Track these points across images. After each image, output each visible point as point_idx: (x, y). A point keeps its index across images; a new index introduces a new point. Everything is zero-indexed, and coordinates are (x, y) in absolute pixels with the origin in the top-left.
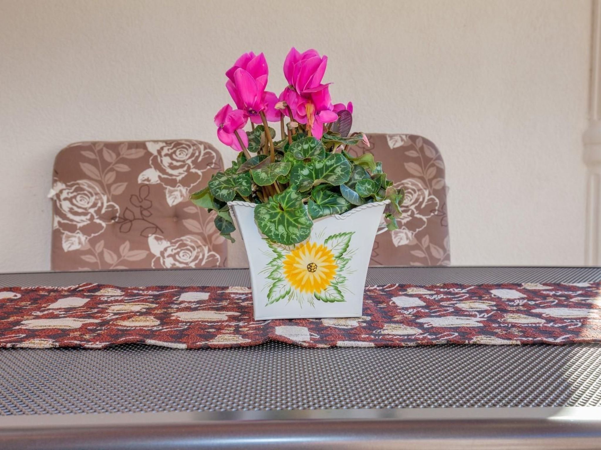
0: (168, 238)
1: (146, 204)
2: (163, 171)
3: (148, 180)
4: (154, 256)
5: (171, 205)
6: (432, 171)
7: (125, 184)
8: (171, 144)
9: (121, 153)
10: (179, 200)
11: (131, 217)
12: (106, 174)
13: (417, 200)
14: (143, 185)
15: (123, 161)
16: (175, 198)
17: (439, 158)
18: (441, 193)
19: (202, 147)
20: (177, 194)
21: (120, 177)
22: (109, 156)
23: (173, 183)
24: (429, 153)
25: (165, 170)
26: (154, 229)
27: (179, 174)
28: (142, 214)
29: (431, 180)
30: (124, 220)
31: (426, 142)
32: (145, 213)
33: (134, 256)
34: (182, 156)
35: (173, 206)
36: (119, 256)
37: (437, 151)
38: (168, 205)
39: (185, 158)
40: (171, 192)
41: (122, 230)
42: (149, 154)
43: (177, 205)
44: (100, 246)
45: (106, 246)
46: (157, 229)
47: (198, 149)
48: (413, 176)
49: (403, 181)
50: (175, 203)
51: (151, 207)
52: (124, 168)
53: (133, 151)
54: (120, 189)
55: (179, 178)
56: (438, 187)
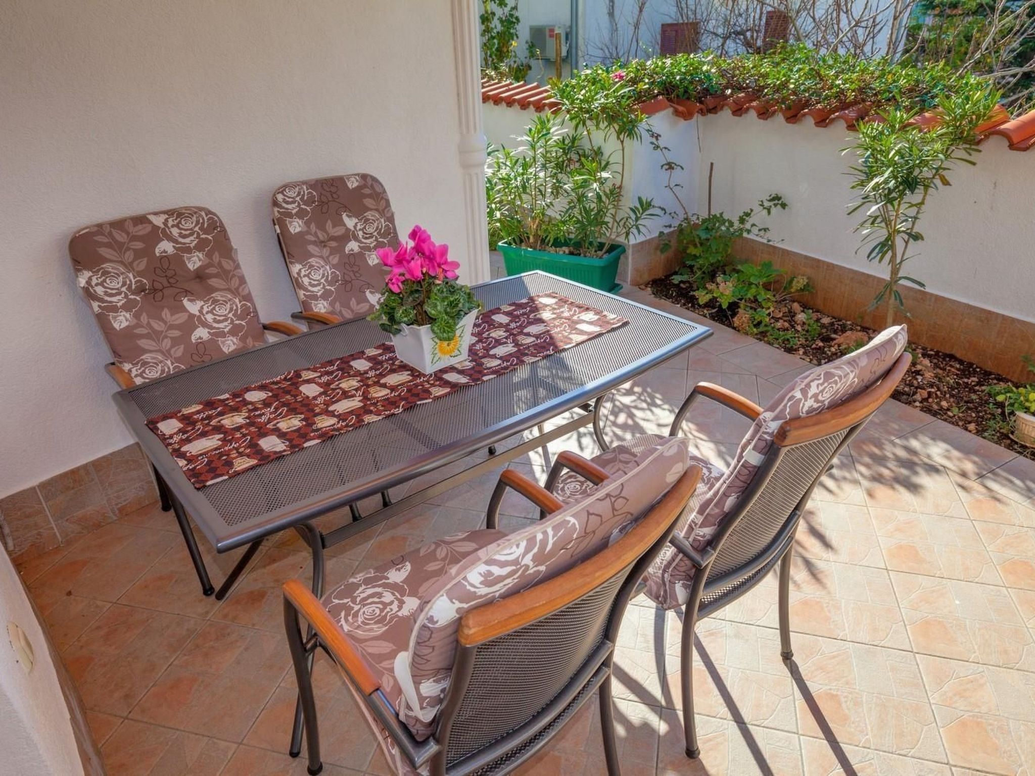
0: (200, 298)
1: (170, 273)
2: (176, 242)
3: (165, 251)
4: (194, 315)
5: (192, 269)
6: (383, 203)
7: (145, 259)
8: (173, 214)
9: (131, 231)
10: (198, 264)
11: (160, 287)
12: (124, 253)
13: (377, 228)
14: (162, 258)
15: (134, 238)
16: (195, 263)
17: (384, 191)
18: (391, 219)
19: (203, 214)
20: (195, 259)
21: (138, 254)
22: (120, 237)
23: (188, 250)
24: (378, 189)
25: (177, 240)
26: (185, 294)
27: (191, 241)
28: (169, 282)
29: (383, 210)
30: (154, 290)
31: (375, 179)
32: (172, 280)
33: (177, 319)
34: (188, 225)
35: (194, 270)
36: (165, 323)
37: (382, 186)
38: (190, 270)
39: (192, 226)
40: (189, 259)
41: (156, 299)
42: (156, 228)
43: (197, 269)
44: (144, 318)
45: (149, 317)
46: (187, 293)
47: (201, 216)
48: (371, 210)
49: (365, 214)
50: (195, 267)
51: (175, 274)
52: (138, 245)
53: (140, 227)
54: (142, 264)
55: (192, 245)
56: (389, 215)
